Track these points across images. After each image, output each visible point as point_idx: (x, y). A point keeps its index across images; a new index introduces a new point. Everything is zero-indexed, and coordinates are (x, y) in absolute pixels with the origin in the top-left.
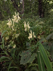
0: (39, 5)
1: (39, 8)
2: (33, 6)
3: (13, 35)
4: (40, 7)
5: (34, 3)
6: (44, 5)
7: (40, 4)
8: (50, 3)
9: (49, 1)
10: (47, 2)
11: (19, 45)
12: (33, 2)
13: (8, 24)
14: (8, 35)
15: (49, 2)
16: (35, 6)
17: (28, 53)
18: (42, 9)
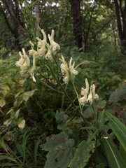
0: (74, 24)
1: (75, 30)
2: (61, 26)
3: (17, 96)
4: (77, 27)
5: (62, 20)
6: (85, 23)
7: (77, 20)
8: (97, 19)
9: (95, 16)
10: (91, 17)
11: (33, 119)
12: (60, 16)
13: (18, 63)
14: (5, 95)
15: (97, 17)
16: (65, 25)
17: (63, 141)
18: (81, 32)
